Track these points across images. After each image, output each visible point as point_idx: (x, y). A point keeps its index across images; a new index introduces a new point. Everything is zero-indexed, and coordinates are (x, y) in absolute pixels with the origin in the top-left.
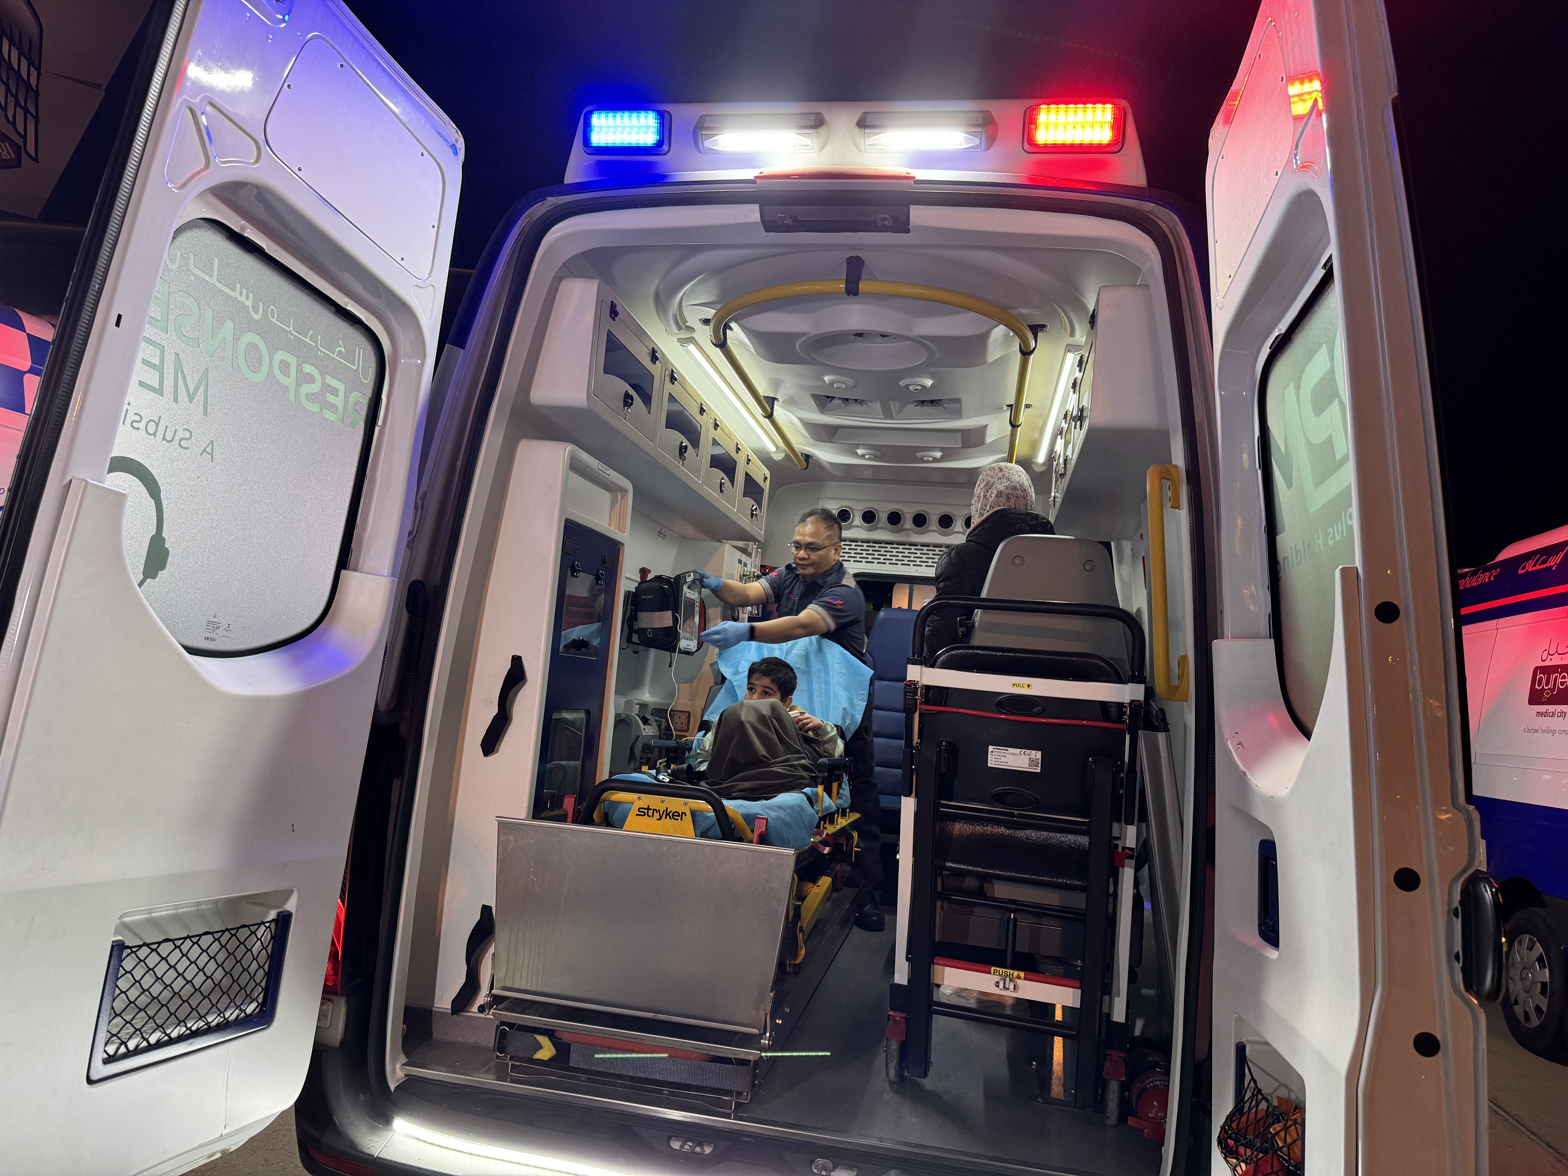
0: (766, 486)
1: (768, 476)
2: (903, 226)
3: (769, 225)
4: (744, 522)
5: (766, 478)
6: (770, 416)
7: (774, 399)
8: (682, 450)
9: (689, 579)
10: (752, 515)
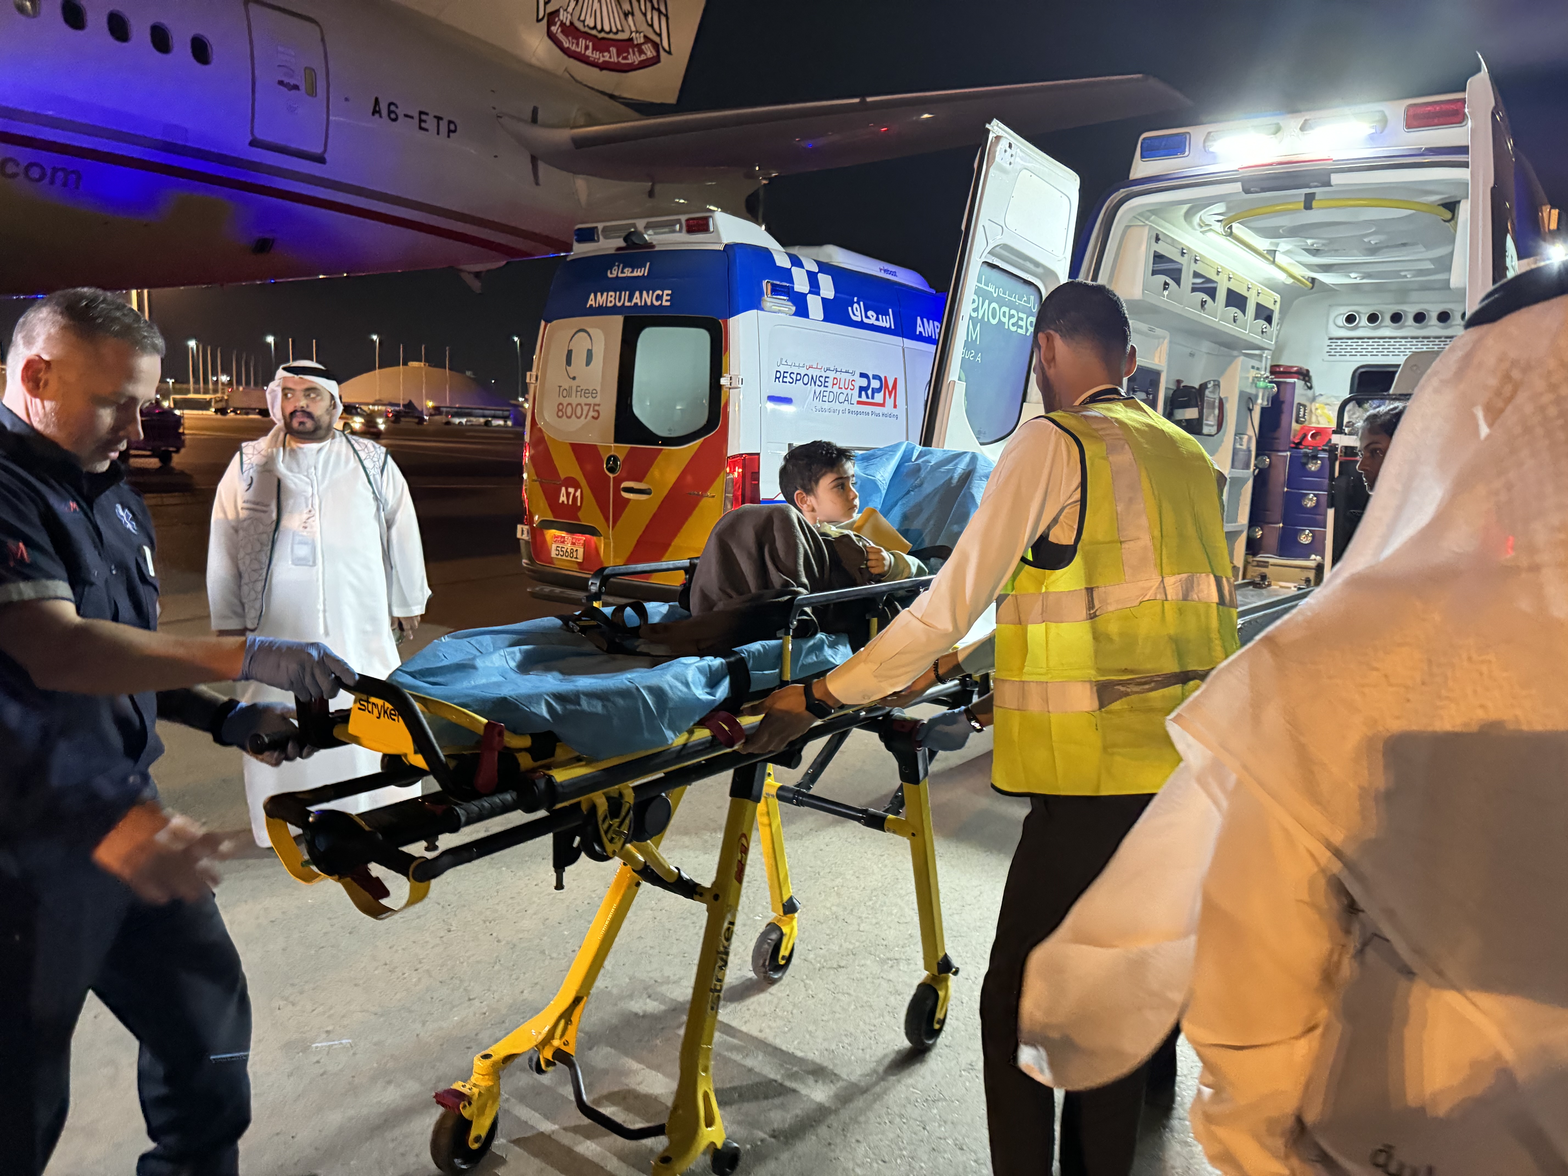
0: (1276, 309)
1: (1279, 300)
2: (1329, 184)
3: (1247, 191)
4: (1257, 339)
5: (1275, 302)
6: (1274, 262)
7: (1275, 251)
8: (1203, 303)
9: (1209, 386)
10: (1263, 332)
